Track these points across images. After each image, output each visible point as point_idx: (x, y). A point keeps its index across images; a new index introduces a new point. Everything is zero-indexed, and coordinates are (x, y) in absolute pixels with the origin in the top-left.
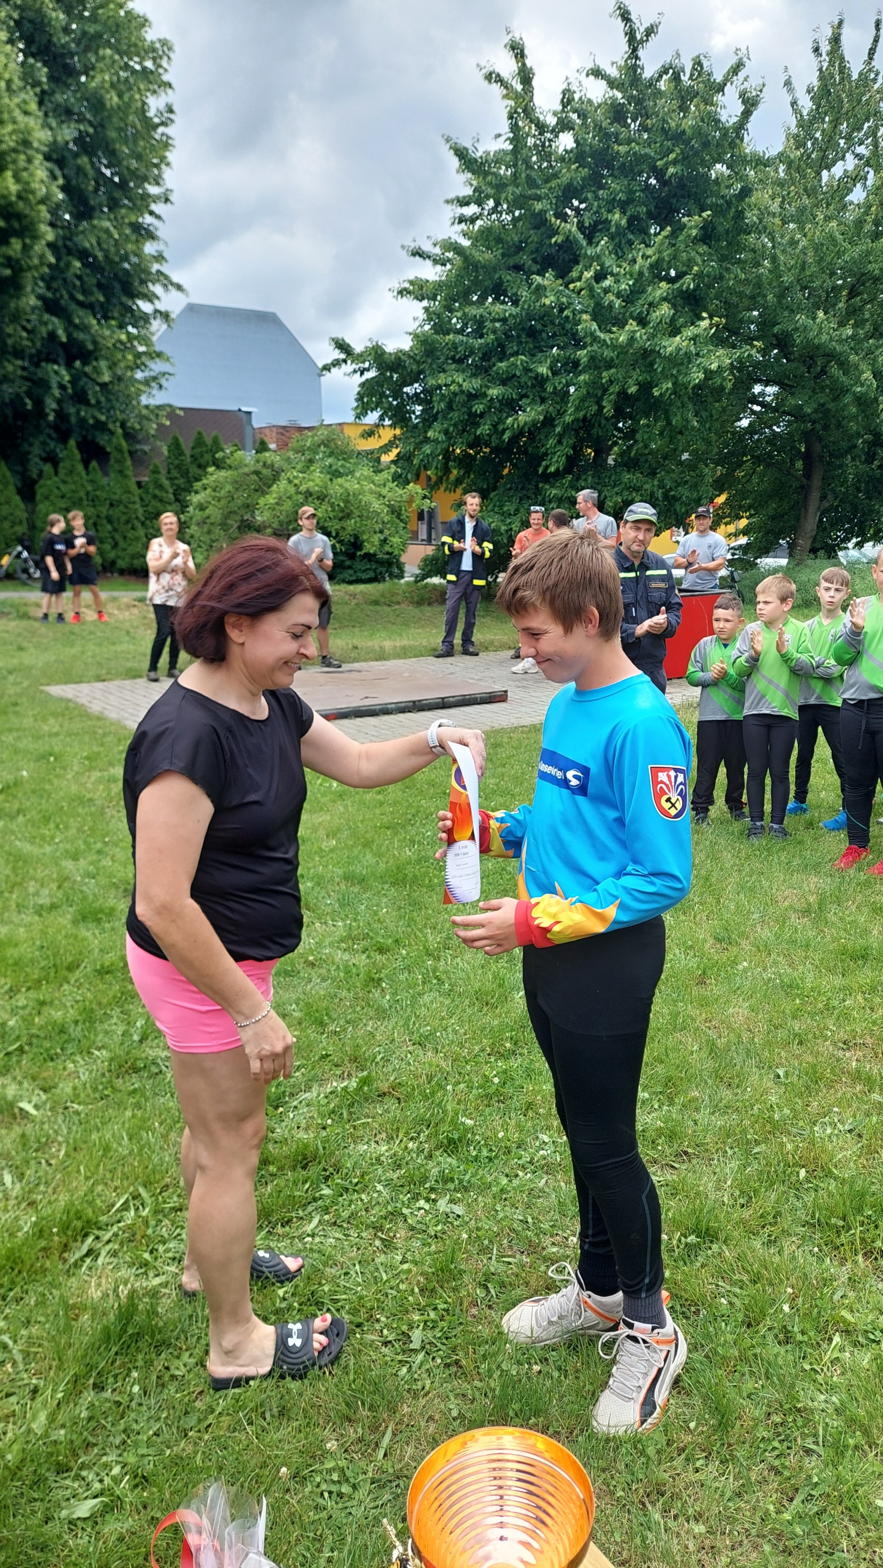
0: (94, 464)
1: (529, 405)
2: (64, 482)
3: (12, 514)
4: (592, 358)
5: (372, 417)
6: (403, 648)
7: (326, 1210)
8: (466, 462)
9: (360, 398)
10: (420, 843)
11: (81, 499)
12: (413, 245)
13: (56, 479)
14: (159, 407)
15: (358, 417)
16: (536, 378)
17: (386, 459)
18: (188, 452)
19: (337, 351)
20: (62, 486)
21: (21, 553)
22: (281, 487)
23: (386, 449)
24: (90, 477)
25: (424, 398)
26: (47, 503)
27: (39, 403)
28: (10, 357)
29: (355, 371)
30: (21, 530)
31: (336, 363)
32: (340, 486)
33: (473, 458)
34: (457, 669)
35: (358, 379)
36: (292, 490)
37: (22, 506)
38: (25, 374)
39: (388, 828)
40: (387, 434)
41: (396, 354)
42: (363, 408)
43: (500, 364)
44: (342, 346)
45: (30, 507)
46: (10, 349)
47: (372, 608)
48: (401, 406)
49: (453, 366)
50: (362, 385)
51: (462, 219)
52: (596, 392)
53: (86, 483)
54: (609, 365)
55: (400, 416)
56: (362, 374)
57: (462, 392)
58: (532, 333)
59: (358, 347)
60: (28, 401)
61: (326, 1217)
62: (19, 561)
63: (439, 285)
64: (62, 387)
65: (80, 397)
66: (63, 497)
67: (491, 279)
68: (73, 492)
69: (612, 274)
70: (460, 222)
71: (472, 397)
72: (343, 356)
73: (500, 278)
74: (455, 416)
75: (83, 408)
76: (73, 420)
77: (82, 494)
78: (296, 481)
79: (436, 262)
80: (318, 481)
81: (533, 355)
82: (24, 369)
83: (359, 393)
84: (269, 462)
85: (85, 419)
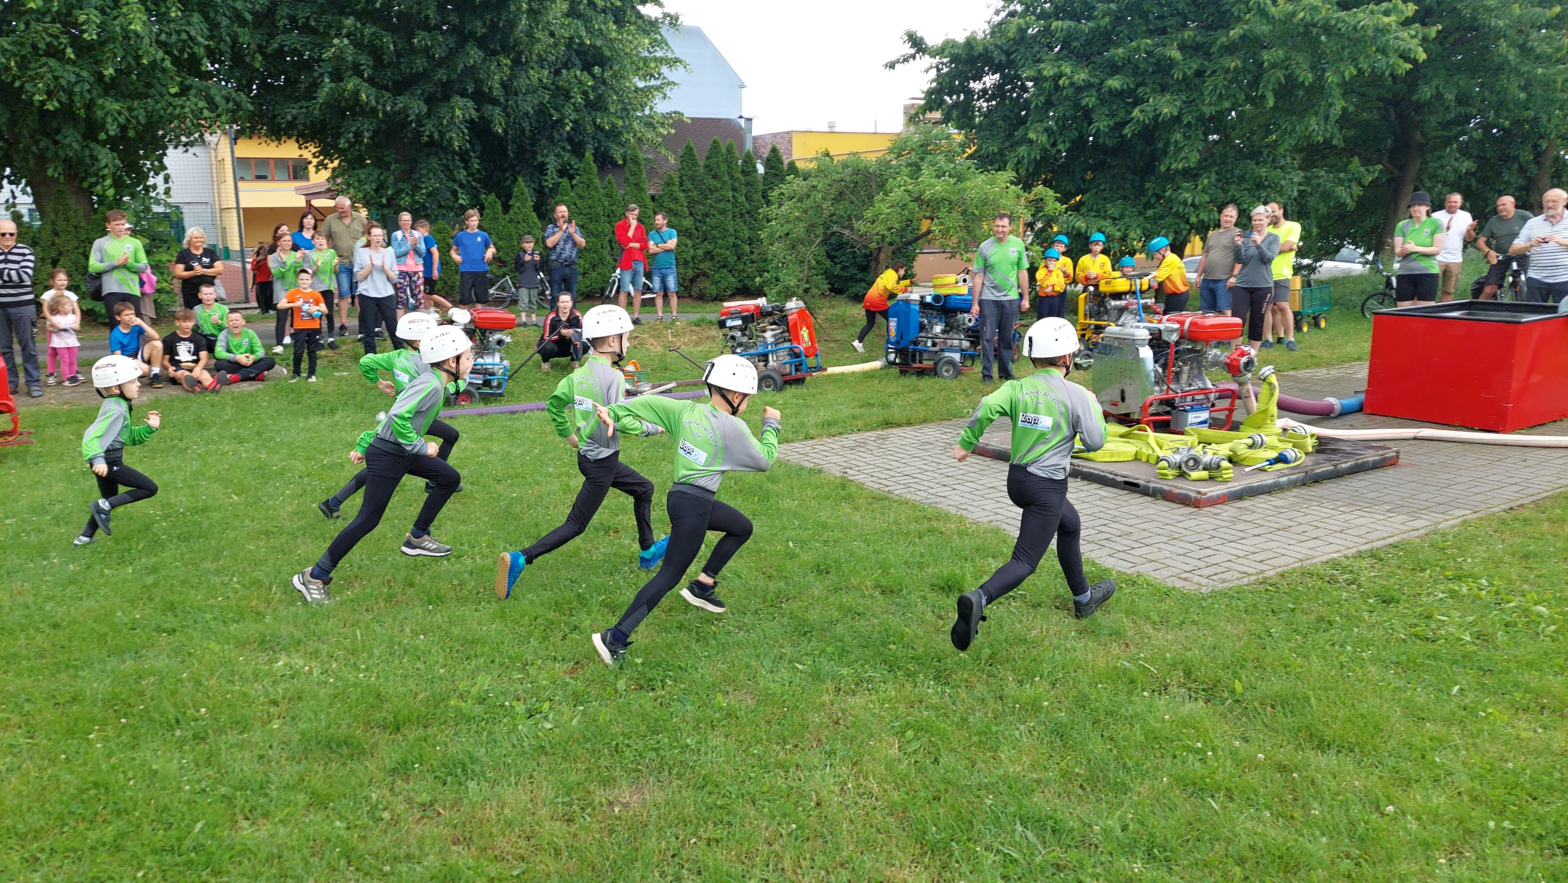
0: (610, 176)
1: (1150, 94)
2: (581, 197)
11: (598, 215)
13: (572, 194)
14: (665, 116)
18: (701, 163)
19: (907, 45)
20: (577, 203)
24: (608, 192)
29: (927, 67)
31: (904, 59)
35: (931, 75)
37: (537, 223)
44: (914, 39)
50: (935, 81)
53: (603, 198)
56: (938, 69)
59: (938, 40)
72: (912, 51)
77: (599, 209)
83: (928, 90)
85: (599, 128)
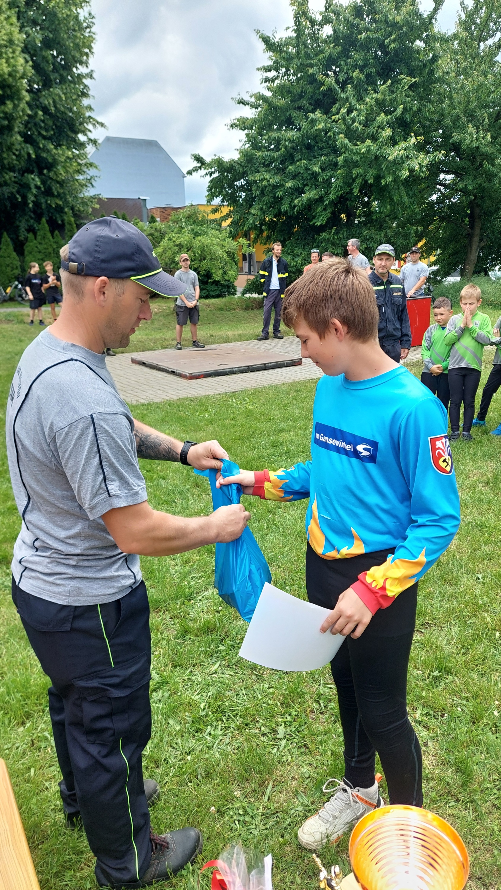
0: (56, 232)
1: (309, 190)
2: (40, 243)
3: (11, 263)
4: (346, 161)
5: (217, 201)
6: (239, 335)
7: (223, 658)
8: (272, 226)
9: (210, 189)
10: (258, 448)
11: (50, 253)
12: (238, 97)
13: (35, 242)
14: (92, 198)
15: (208, 201)
16: (313, 174)
17: (225, 224)
19: (196, 162)
20: (39, 246)
21: (17, 285)
22: (165, 243)
23: (224, 218)
24: (55, 240)
25: (248, 188)
26: (31, 256)
27: (24, 197)
28: (6, 171)
29: (207, 174)
30: (17, 272)
31: (196, 169)
32: (200, 241)
33: (276, 223)
34: (272, 347)
35: (208, 178)
36: (172, 244)
37: (17, 258)
38: (16, 180)
39: (239, 440)
40: (225, 210)
41: (230, 162)
42: (212, 196)
43: (290, 167)
44: (198, 159)
45: (21, 258)
46: (7, 166)
47: (219, 312)
48: (233, 193)
49: (264, 169)
50: (211, 182)
51: (267, 80)
52: (349, 181)
53: (53, 244)
54: (356, 165)
55: (232, 199)
56: (211, 175)
57: (270, 185)
58: (309, 147)
59: (208, 159)
60: (18, 196)
61: (223, 662)
62: (16, 290)
63: (255, 121)
64: (37, 187)
65: (48, 192)
66: (40, 252)
67: (285, 115)
68: (45, 249)
69: (356, 110)
70: (266, 81)
71: (275, 187)
72: (199, 165)
73: (290, 115)
74: (266, 199)
75: (49, 198)
76: (44, 206)
77: (50, 250)
78: (174, 239)
79: (252, 106)
80: (187, 238)
81: (310, 160)
82: (15, 177)
83: (209, 187)
84: (158, 228)
85: (50, 206)
